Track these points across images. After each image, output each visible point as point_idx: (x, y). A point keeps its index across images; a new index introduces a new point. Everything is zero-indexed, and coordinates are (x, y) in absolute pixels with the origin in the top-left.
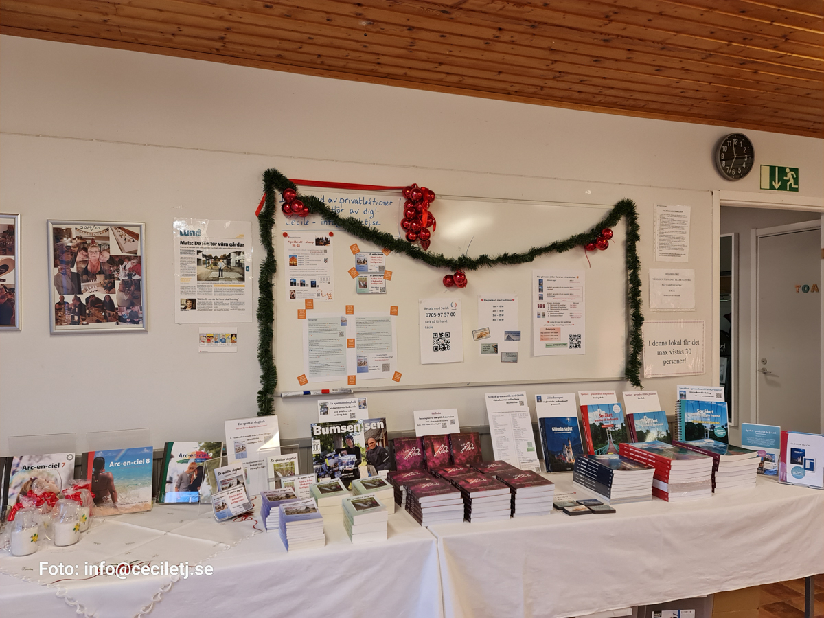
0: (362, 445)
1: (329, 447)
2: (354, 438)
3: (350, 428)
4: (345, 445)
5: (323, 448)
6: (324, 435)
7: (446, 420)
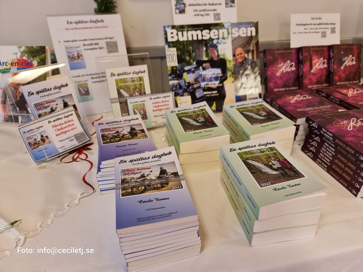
0: (229, 57)
1: (187, 58)
3: (213, 34)
4: (207, 55)
5: (180, 60)
6: (181, 42)
7: (326, 28)
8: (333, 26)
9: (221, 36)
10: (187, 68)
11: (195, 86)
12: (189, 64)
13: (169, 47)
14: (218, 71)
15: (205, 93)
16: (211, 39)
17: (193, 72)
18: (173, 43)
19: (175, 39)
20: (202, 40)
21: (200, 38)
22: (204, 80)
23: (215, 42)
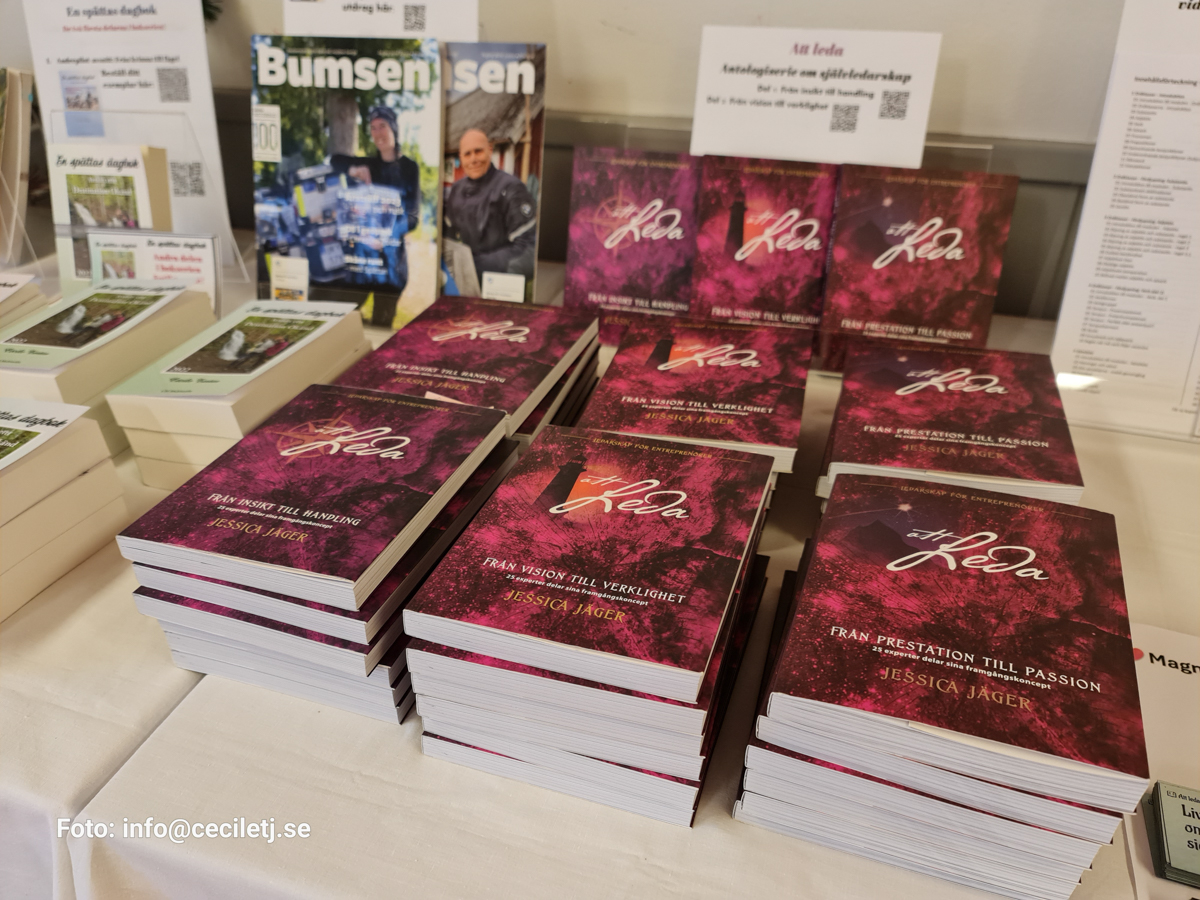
0: (428, 152)
1: (309, 142)
2: (403, 119)
3: (387, 72)
4: (365, 143)
5: (289, 145)
6: (295, 89)
7: (859, 93)
8: (895, 86)
9: (409, 85)
10: (305, 173)
11: (324, 232)
12: (312, 160)
13: (262, 100)
14: (392, 197)
15: (349, 259)
16: (380, 92)
17: (322, 188)
18: (272, 89)
19: (277, 80)
20: (355, 91)
21: (348, 84)
22: (349, 218)
23: (390, 101)
